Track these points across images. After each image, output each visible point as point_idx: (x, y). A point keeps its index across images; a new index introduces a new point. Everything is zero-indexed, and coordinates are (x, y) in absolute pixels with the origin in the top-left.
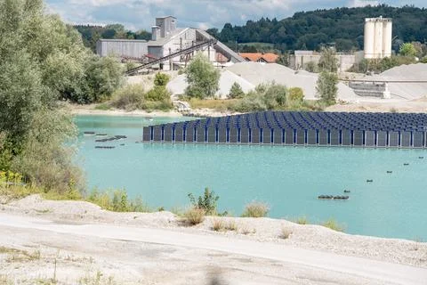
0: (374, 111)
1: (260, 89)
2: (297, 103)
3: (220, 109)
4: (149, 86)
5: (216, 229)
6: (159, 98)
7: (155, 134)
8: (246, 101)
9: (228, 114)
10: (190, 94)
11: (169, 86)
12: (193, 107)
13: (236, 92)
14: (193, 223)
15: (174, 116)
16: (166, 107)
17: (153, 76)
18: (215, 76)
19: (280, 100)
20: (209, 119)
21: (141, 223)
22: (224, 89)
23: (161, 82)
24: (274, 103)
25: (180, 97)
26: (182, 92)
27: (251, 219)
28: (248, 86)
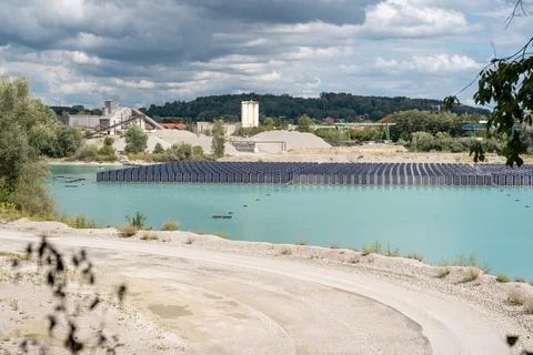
0: (248, 161)
1: (175, 147)
2: (198, 156)
3: (148, 161)
4: (100, 146)
5: (145, 239)
6: (107, 153)
7: (105, 177)
8: (165, 154)
9: (153, 163)
10: (128, 150)
11: (114, 146)
12: (130, 159)
13: (159, 149)
14: (129, 235)
15: (117, 165)
16: (113, 159)
17: (103, 139)
18: (145, 138)
19: (187, 154)
20: (141, 167)
21: (95, 236)
22: (150, 147)
23: (108, 142)
24: (184, 156)
25: (121, 153)
26: (122, 150)
27: (168, 232)
28: (166, 145)
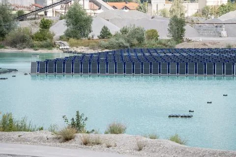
0: (213, 47)
1: (124, 31)
2: (153, 42)
3: (93, 48)
4: (36, 30)
5: (86, 144)
6: (43, 38)
8: (113, 40)
10: (68, 36)
11: (52, 29)
12: (71, 45)
13: (105, 34)
14: (67, 139)
15: (57, 53)
16: (51, 46)
17: (39, 21)
18: (88, 21)
19: (140, 40)
20: (84, 55)
21: (25, 141)
22: (96, 31)
23: (45, 25)
24: (135, 42)
25: (61, 38)
26: (62, 34)
27: (113, 135)
28: (114, 29)
